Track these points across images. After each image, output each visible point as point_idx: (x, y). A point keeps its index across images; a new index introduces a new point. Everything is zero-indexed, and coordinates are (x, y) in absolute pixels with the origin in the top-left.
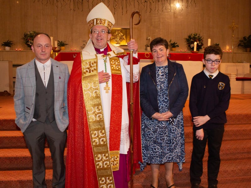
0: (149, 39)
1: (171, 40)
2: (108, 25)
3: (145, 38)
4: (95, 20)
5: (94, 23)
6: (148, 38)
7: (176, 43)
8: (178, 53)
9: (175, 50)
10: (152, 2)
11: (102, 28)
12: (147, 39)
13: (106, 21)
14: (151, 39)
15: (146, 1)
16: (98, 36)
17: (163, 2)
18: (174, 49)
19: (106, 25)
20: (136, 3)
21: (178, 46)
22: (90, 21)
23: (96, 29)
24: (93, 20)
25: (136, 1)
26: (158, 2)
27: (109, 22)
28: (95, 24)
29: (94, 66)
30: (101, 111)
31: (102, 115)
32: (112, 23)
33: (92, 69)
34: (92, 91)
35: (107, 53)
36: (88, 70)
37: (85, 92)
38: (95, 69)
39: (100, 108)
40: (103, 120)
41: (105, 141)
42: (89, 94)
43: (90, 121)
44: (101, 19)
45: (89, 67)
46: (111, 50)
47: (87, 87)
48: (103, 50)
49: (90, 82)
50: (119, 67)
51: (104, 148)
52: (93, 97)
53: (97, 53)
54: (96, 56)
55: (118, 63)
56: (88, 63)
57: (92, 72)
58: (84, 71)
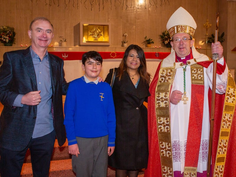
1: (146, 37)
2: (190, 31)
4: (176, 28)
5: (174, 30)
7: (151, 40)
11: (184, 36)
13: (187, 27)
14: (127, 35)
16: (180, 45)
18: (149, 45)
19: (188, 31)
21: (153, 43)
23: (177, 38)
24: (173, 28)
27: (191, 27)
28: (176, 32)
29: (170, 76)
30: (169, 123)
31: (170, 127)
32: (193, 29)
33: (167, 79)
34: (162, 101)
35: (187, 61)
36: (163, 78)
37: (157, 101)
38: (169, 79)
39: (168, 120)
40: (170, 133)
41: (170, 154)
42: (160, 104)
43: (159, 131)
44: (182, 26)
45: (165, 76)
46: (193, 58)
47: (159, 97)
48: (184, 58)
49: (163, 91)
50: (202, 76)
51: (169, 162)
52: (163, 107)
53: (176, 61)
54: (174, 64)
55: (201, 71)
56: (165, 71)
57: (166, 81)
58: (160, 79)
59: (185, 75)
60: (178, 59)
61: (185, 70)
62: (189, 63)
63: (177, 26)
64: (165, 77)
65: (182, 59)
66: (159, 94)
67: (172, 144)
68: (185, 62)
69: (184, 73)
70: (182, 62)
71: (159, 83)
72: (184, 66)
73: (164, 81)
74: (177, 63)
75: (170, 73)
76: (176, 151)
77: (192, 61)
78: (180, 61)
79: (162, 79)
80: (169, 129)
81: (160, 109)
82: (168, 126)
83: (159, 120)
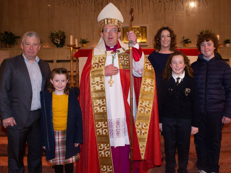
1: (184, 37)
2: (118, 23)
4: (106, 20)
5: (105, 22)
8: (191, 48)
9: (188, 46)
10: (166, 2)
11: (113, 27)
15: (160, 1)
16: (109, 35)
17: (176, 1)
18: (186, 45)
19: (116, 24)
20: (151, 3)
22: (101, 21)
23: (107, 28)
24: (104, 20)
25: (151, 1)
26: (171, 2)
27: (119, 21)
29: (102, 62)
30: (105, 104)
31: (106, 107)
32: (121, 22)
33: (100, 65)
34: (98, 85)
35: (117, 50)
37: (92, 85)
38: (102, 65)
39: (104, 101)
40: (106, 113)
41: (107, 132)
42: (95, 88)
43: (95, 112)
44: (111, 19)
46: (121, 47)
47: (94, 81)
48: (113, 47)
49: (97, 76)
50: (128, 62)
51: (106, 139)
52: (99, 90)
54: (106, 52)
55: (127, 58)
56: (98, 58)
57: (99, 67)
58: (93, 66)
61: (113, 57)
63: (107, 19)
64: (98, 64)
65: (111, 48)
66: (93, 78)
69: (113, 60)
70: (113, 51)
71: (93, 69)
75: (102, 60)
77: (121, 50)
79: (95, 66)
80: (105, 109)
81: (96, 92)
82: (105, 106)
83: (94, 103)
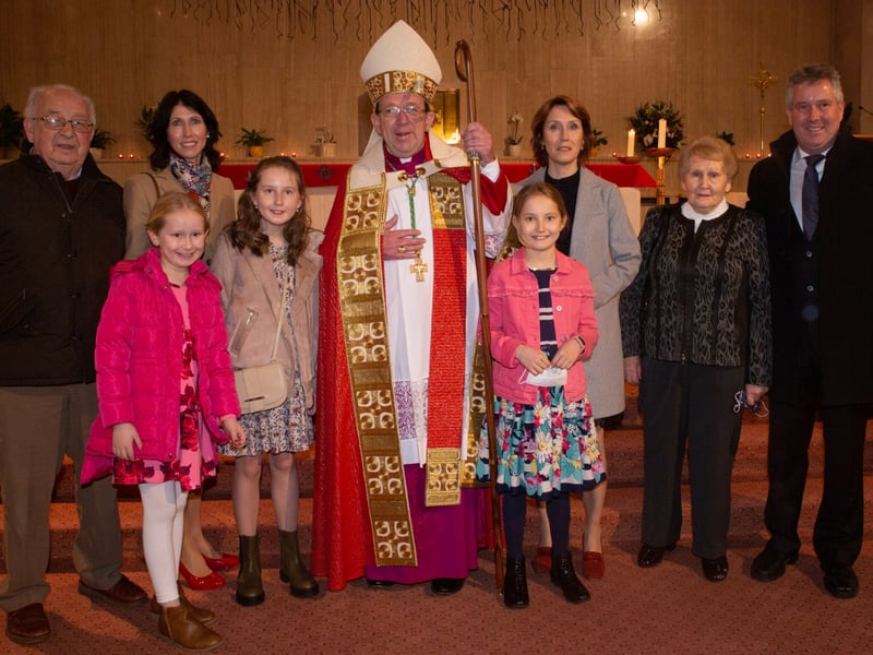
0: (517, 121)
2: (425, 87)
3: (505, 120)
4: (387, 78)
5: (383, 84)
6: (513, 119)
7: (600, 133)
8: (604, 163)
9: (596, 154)
10: (525, 9)
11: (410, 101)
12: (510, 122)
13: (419, 77)
14: (522, 120)
15: (506, 6)
16: (399, 124)
17: (560, 7)
19: (419, 88)
20: (477, 12)
21: (604, 142)
22: (373, 78)
23: (392, 104)
24: (381, 77)
25: (476, 7)
26: (542, 8)
27: (427, 79)
28: (388, 88)
29: (374, 209)
30: (383, 336)
31: (387, 347)
32: (434, 82)
33: (367, 217)
34: (361, 279)
35: (417, 167)
36: (357, 217)
37: (344, 279)
39: (381, 328)
40: (388, 362)
41: (390, 420)
42: (353, 288)
43: (354, 361)
44: (404, 74)
45: (360, 210)
46: (432, 158)
47: (348, 268)
48: (409, 160)
49: (358, 253)
50: (458, 206)
51: (388, 441)
52: (365, 295)
53: (389, 169)
54: (383, 175)
55: (456, 194)
56: (360, 197)
57: (365, 225)
58: (347, 221)
59: (412, 206)
60: (392, 163)
62: (423, 171)
63: (391, 74)
64: (360, 215)
65: (403, 161)
66: (348, 260)
67: (394, 391)
68: (410, 170)
69: (412, 200)
70: (404, 171)
71: (347, 231)
72: (409, 182)
73: (360, 225)
74: (389, 175)
75: (372, 202)
76: (403, 411)
77: (430, 167)
78: (398, 169)
79: (354, 221)
80: (383, 353)
81: (354, 302)
82: (382, 343)
83: (351, 333)
